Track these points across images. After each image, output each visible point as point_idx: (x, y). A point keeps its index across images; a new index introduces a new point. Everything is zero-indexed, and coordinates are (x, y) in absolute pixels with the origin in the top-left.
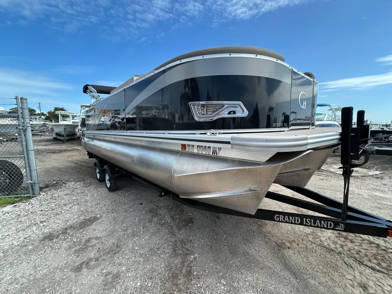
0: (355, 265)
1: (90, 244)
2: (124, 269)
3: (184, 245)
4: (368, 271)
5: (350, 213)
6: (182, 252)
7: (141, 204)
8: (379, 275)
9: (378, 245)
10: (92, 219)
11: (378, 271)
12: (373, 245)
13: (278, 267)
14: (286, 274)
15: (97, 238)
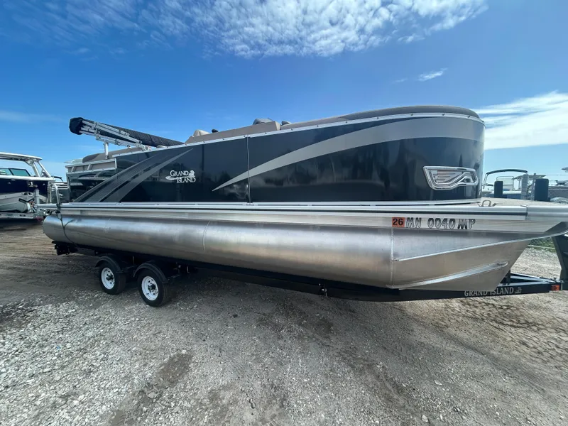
0: (501, 327)
1: (225, 401)
2: (323, 416)
3: (354, 356)
4: (513, 329)
5: (512, 277)
6: (361, 366)
7: (235, 316)
8: (521, 330)
9: (493, 304)
10: (176, 360)
11: (518, 327)
12: (490, 306)
13: (460, 349)
14: (470, 353)
15: (226, 388)
